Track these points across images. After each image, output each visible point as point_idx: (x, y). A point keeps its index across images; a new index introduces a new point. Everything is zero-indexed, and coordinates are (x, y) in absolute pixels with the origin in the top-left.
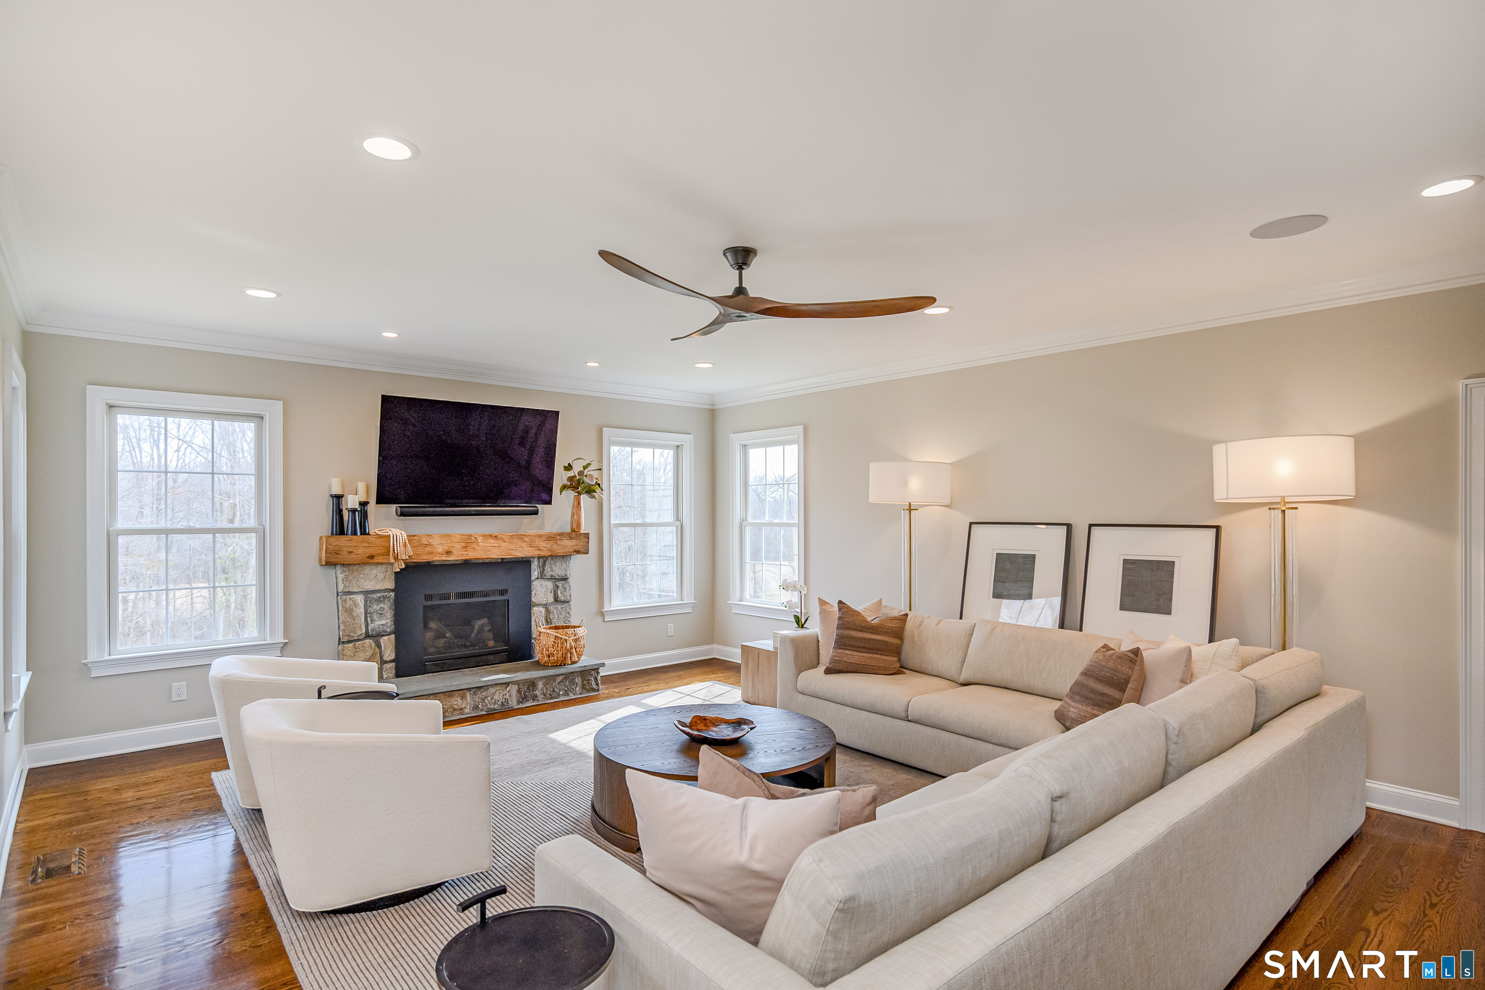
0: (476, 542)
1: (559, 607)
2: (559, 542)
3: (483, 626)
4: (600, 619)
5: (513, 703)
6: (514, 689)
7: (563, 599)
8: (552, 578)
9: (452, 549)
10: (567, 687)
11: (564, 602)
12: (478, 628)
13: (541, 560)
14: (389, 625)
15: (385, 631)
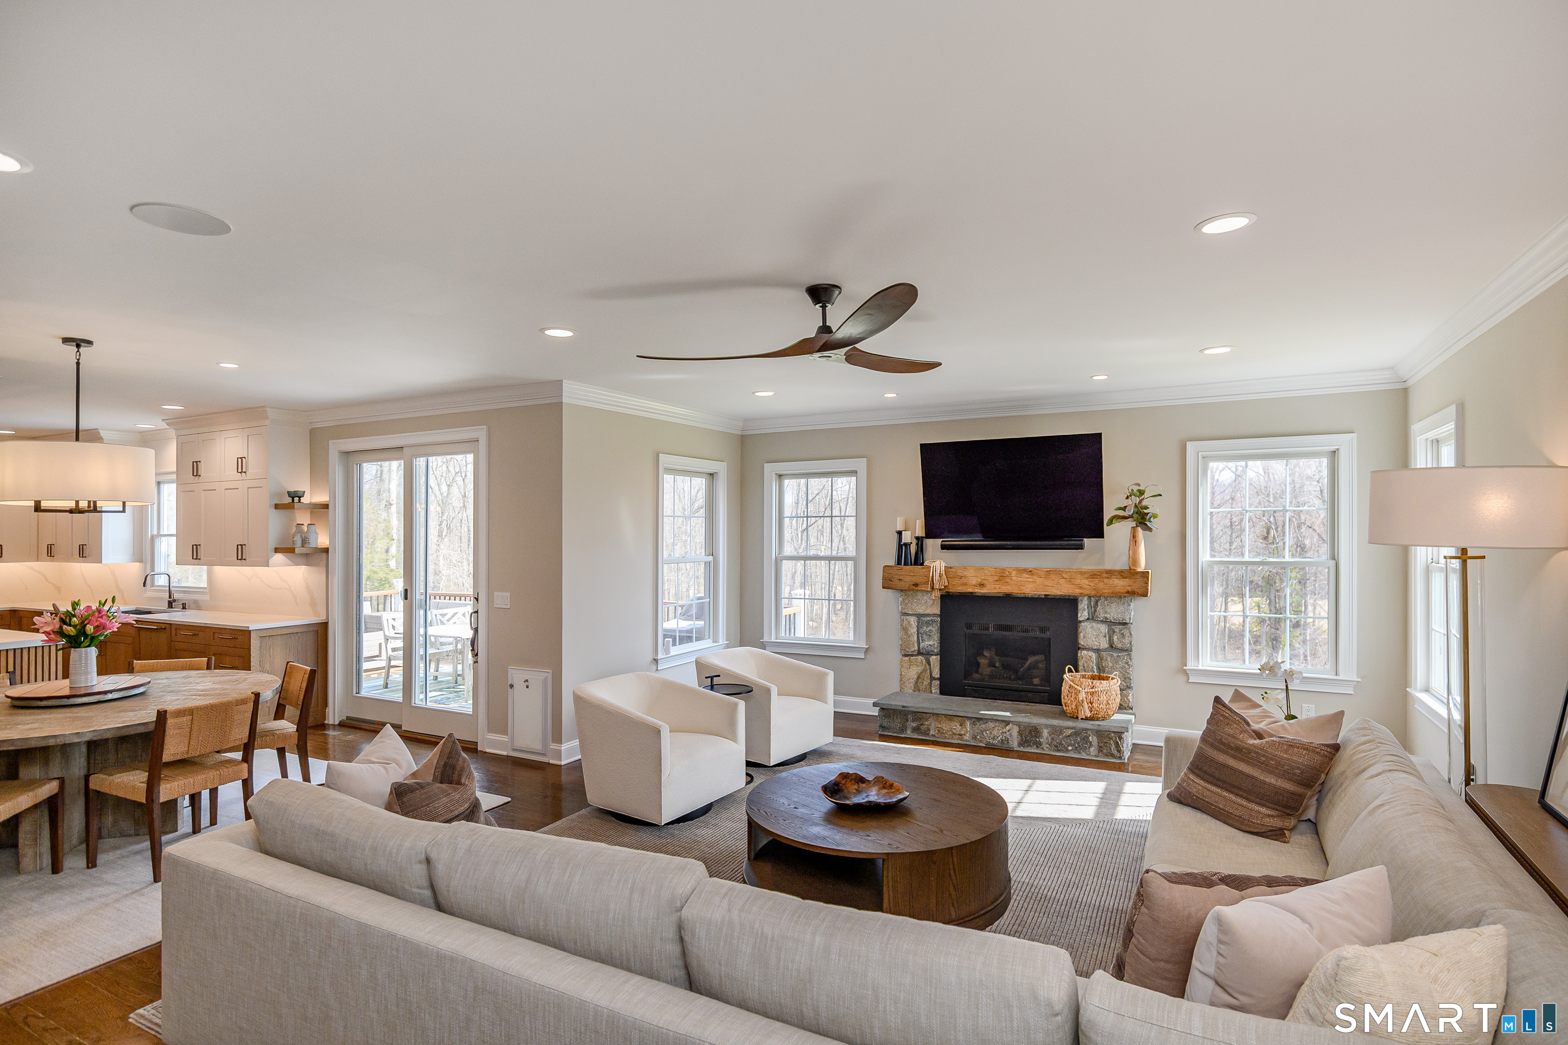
0: (1010, 576)
1: (1115, 655)
2: (1106, 580)
3: (1037, 662)
4: (1182, 678)
5: (1014, 744)
6: (1015, 730)
7: (1119, 646)
8: (1105, 621)
9: (985, 582)
10: (1078, 743)
11: (1122, 650)
12: (1031, 663)
13: (1092, 599)
14: (936, 646)
15: (933, 652)
